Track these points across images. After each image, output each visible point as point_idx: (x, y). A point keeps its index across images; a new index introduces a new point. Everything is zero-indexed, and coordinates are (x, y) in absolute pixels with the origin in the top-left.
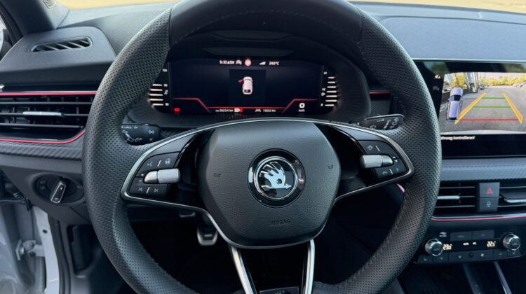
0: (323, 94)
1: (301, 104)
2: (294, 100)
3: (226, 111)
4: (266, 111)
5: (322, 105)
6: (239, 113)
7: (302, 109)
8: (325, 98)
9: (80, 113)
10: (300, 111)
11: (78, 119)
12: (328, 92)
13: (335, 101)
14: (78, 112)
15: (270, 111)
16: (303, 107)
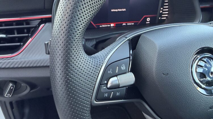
0: (161, 12)
1: (148, 19)
2: (144, 16)
3: (106, 26)
4: (129, 24)
5: (160, 18)
6: (113, 26)
7: (148, 21)
8: (162, 14)
9: (18, 34)
10: (147, 23)
11: (17, 39)
12: (164, 10)
13: (167, 15)
14: (16, 33)
15: (130, 24)
16: (149, 20)
